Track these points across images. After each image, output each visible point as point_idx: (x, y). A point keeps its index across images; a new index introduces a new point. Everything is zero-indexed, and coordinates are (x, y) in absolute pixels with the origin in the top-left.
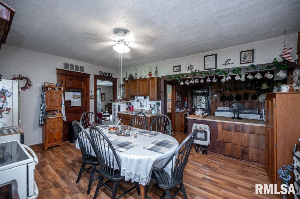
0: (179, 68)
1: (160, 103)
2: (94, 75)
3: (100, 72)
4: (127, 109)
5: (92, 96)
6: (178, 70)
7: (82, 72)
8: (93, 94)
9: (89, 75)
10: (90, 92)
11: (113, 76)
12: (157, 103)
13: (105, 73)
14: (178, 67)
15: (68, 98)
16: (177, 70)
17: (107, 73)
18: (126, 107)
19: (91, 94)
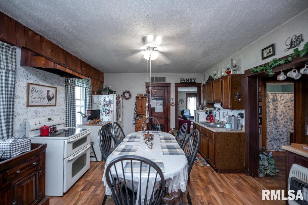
0: (271, 51)
1: (243, 113)
2: (175, 83)
3: (181, 79)
4: (207, 119)
5: (173, 103)
6: (270, 54)
7: (164, 82)
8: (174, 101)
9: (170, 83)
10: (171, 99)
11: (195, 82)
12: (239, 114)
13: (186, 79)
14: (270, 48)
15: (152, 105)
16: (268, 55)
17: (189, 79)
18: (206, 116)
19: (171, 101)
